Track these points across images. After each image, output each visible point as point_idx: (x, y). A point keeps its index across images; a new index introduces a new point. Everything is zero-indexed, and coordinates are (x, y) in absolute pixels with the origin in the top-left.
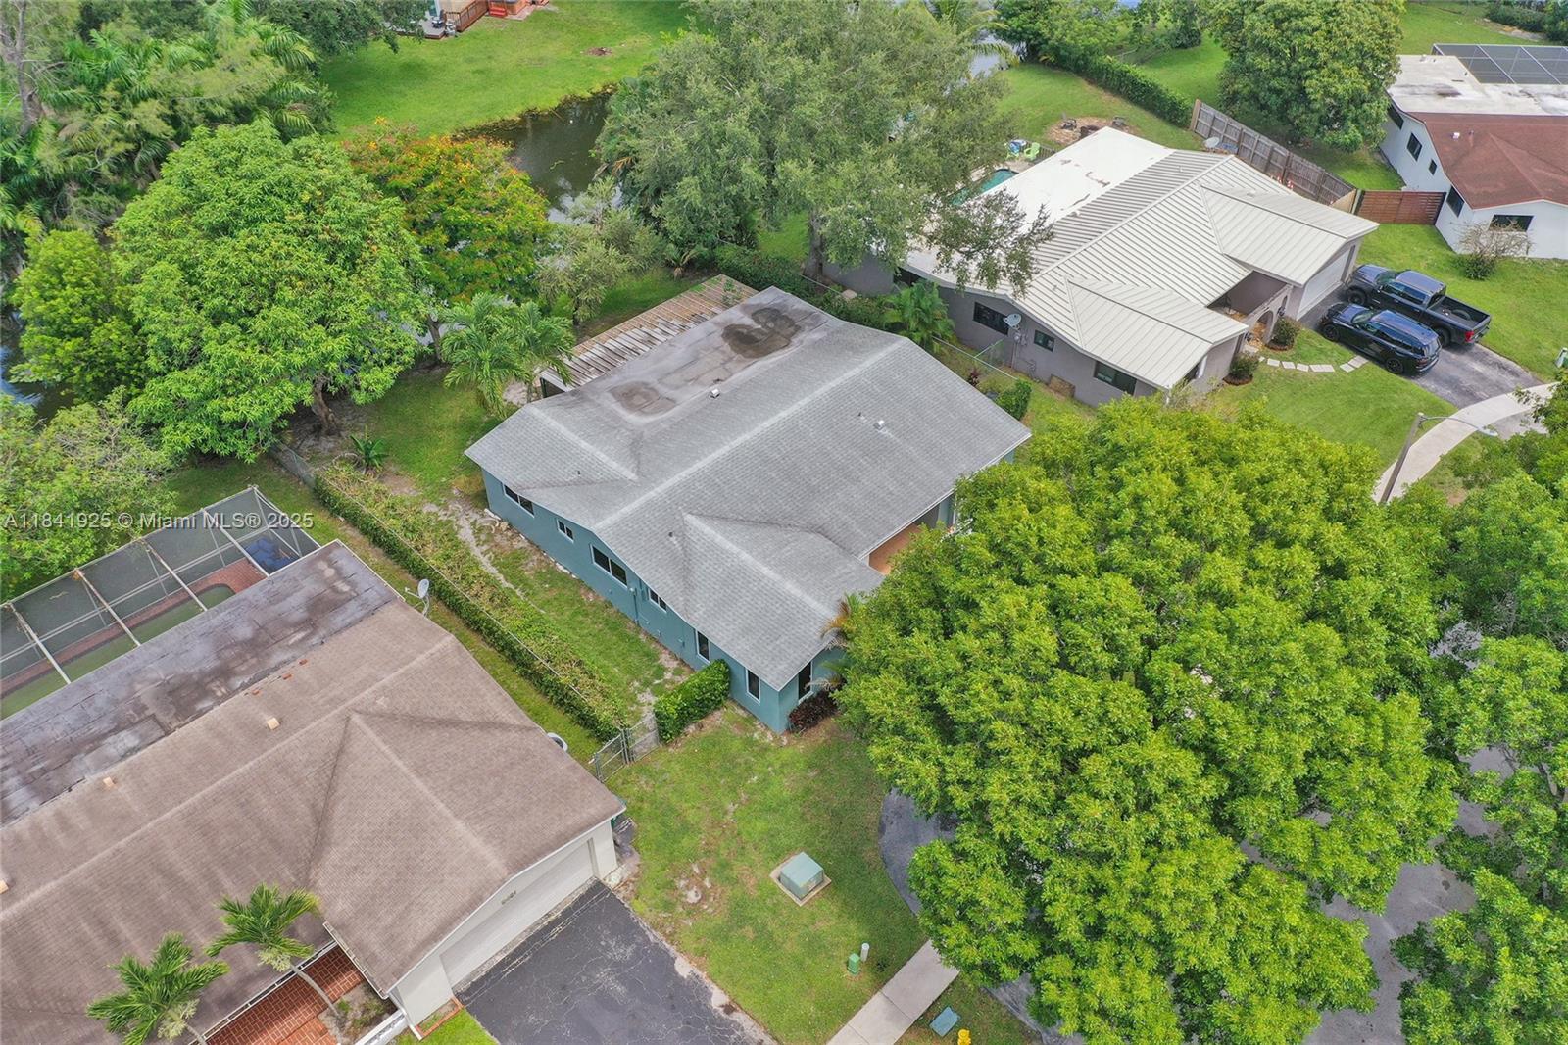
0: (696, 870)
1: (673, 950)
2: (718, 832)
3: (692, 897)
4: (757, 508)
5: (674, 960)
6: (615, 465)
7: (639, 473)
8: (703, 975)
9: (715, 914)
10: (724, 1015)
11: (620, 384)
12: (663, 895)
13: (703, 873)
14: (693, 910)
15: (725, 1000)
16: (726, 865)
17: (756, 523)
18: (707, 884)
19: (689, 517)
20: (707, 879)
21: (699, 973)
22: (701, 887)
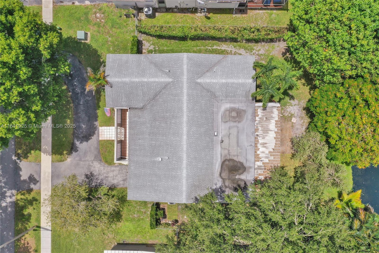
0: (102, 20)
1: (92, 4)
2: (106, 31)
3: (98, 15)
4: (161, 100)
5: (90, 2)
6: (208, 81)
7: (199, 84)
8: (83, 4)
9: (91, 17)
10: (73, 1)
11: (246, 116)
12: (103, 10)
13: (100, 21)
14: (95, 13)
15: (75, 4)
16: (99, 27)
17: (156, 95)
18: (98, 20)
19: (171, 80)
20: (99, 21)
21: (84, 4)
22: (98, 18)
